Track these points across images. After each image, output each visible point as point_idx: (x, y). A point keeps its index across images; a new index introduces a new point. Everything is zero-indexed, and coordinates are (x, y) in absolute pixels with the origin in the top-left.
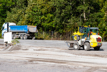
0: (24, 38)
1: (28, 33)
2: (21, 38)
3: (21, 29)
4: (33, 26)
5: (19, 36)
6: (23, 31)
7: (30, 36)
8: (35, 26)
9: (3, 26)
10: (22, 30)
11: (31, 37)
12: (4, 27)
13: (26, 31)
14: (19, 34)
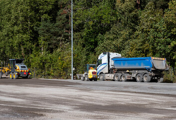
0: (145, 79)
1: (152, 71)
2: (138, 79)
3: (137, 64)
4: (161, 59)
5: (134, 75)
6: (142, 67)
7: (155, 76)
8: (163, 59)
9: (99, 58)
10: (140, 65)
11: (156, 78)
12: (101, 60)
13: (148, 67)
14: (131, 71)
